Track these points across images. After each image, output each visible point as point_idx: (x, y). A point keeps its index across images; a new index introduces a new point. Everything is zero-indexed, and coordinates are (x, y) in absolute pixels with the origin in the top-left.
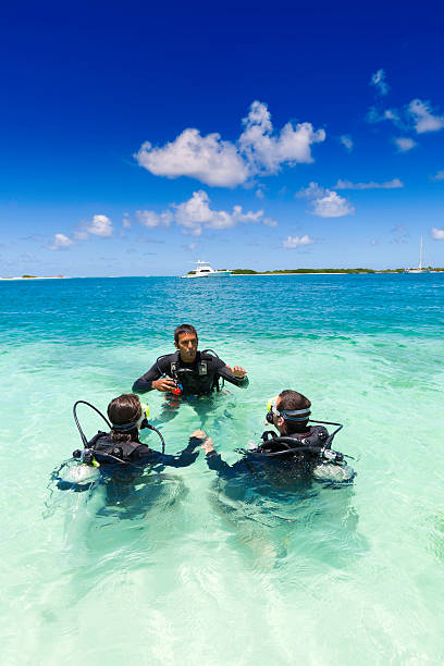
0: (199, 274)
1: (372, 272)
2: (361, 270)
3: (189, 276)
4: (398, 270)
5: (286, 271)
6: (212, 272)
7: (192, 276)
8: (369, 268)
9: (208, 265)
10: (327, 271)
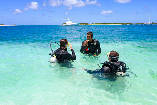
0: (67, 24)
1: (131, 24)
2: (127, 23)
3: (63, 25)
4: (140, 24)
5: (100, 24)
6: (72, 23)
7: (65, 25)
8: (130, 23)
9: (71, 21)
10: (115, 24)
